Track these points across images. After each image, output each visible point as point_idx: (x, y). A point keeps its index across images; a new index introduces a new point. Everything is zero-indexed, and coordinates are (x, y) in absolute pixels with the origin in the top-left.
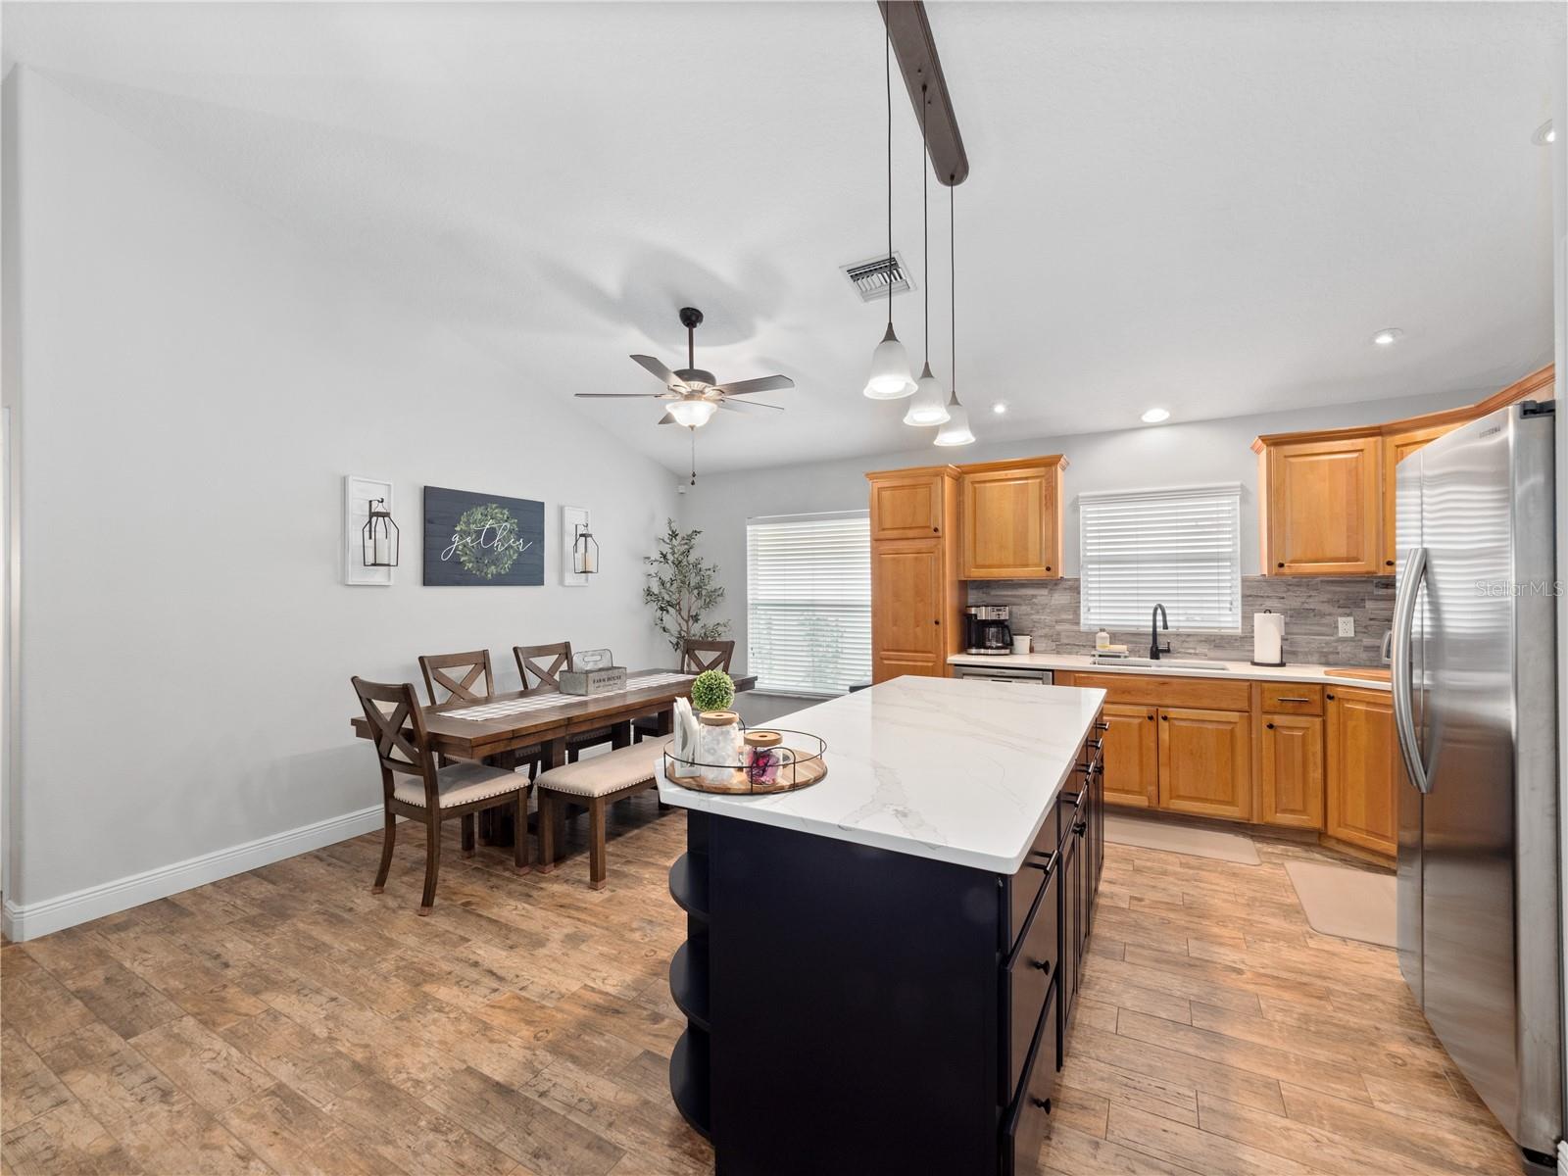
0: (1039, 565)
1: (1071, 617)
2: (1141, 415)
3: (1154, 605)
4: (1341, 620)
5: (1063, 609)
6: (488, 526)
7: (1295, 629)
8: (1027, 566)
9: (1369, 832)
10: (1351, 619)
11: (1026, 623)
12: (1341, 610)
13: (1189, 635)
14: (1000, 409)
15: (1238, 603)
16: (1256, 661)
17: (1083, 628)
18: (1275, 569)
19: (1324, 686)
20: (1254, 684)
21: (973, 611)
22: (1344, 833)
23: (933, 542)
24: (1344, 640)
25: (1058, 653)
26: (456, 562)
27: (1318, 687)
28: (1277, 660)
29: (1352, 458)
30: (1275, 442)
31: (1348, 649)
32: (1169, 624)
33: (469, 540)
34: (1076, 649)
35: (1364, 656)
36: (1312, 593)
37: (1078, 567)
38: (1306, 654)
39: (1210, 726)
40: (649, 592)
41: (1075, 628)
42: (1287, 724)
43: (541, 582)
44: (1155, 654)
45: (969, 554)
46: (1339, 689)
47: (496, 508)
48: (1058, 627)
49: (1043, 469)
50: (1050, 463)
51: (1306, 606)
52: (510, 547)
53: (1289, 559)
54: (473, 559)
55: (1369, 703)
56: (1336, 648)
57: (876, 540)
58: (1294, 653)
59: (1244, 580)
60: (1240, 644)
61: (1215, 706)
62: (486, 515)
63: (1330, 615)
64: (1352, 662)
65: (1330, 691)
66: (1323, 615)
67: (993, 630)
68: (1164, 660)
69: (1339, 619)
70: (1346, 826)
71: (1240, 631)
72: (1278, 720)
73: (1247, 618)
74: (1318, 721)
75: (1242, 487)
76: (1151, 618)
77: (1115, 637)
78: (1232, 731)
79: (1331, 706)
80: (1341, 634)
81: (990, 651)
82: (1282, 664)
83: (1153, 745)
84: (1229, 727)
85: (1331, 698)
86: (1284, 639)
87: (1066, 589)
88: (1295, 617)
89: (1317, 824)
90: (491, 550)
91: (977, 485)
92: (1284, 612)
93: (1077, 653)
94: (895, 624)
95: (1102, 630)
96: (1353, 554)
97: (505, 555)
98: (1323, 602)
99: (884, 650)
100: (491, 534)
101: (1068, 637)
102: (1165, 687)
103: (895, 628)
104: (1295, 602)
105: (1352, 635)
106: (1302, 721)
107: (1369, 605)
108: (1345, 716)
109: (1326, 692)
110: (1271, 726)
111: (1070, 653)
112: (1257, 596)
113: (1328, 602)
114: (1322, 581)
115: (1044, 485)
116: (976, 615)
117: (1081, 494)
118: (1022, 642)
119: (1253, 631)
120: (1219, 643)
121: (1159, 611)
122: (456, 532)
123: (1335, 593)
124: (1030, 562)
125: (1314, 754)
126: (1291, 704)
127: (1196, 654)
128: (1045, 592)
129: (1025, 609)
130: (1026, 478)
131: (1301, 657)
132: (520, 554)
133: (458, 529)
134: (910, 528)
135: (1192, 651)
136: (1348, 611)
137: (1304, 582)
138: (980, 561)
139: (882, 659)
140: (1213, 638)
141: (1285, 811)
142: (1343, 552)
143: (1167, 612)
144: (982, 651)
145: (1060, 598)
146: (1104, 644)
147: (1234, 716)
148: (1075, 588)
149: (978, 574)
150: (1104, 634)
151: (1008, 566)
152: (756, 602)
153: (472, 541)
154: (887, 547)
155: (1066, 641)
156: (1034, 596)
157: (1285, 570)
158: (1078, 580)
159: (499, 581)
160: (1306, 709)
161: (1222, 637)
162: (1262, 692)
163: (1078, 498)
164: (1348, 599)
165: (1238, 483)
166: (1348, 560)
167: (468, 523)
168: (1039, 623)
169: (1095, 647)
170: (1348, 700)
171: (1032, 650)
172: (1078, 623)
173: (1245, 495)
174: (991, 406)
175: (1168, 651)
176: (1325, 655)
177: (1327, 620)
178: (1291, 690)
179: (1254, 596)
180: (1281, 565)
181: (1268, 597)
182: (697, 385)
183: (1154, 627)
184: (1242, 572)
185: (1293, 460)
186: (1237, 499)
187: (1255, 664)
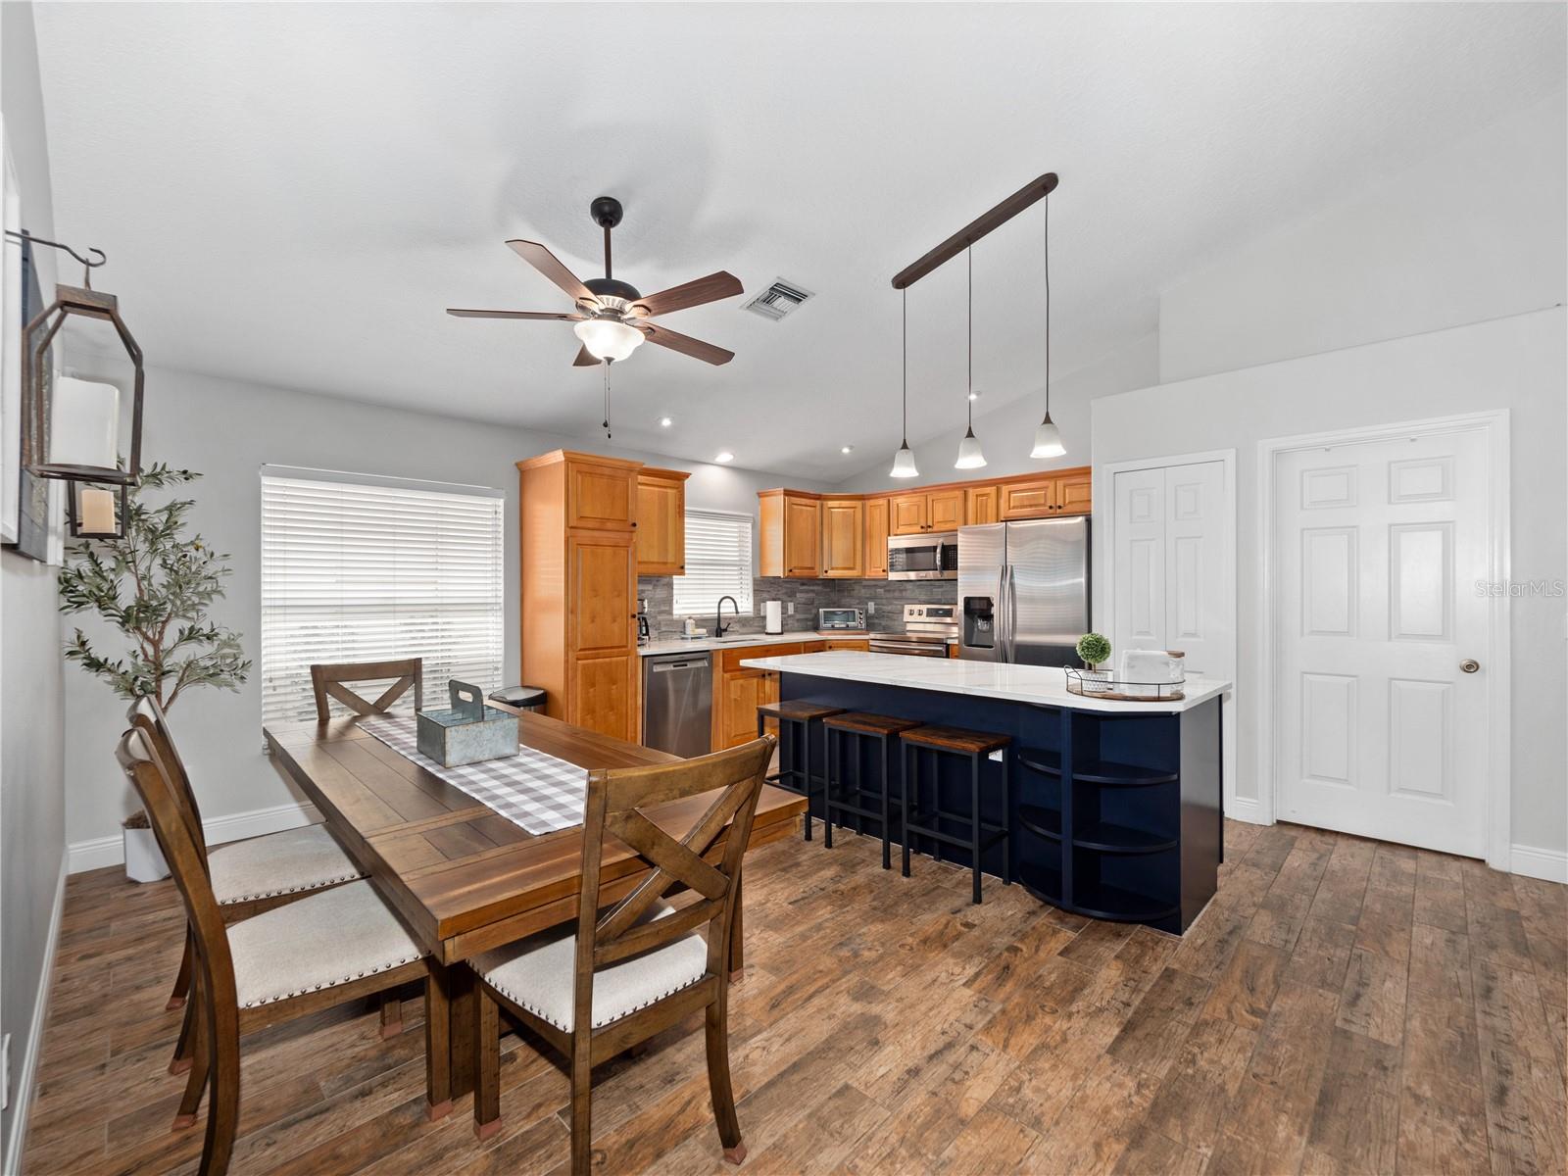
0: (675, 564)
1: (668, 608)
5: (663, 601)
8: (665, 563)
10: (792, 604)
12: (789, 599)
15: (751, 594)
16: (769, 632)
18: (787, 573)
24: (791, 617)
25: (660, 640)
28: (780, 631)
29: (813, 510)
30: (786, 493)
31: (791, 622)
32: (739, 610)
34: (672, 635)
35: (796, 625)
41: (670, 617)
44: (720, 634)
48: (659, 618)
49: (676, 482)
50: (683, 479)
53: (793, 567)
56: (787, 621)
57: (572, 527)
59: (755, 580)
60: (757, 622)
68: (722, 639)
69: (789, 603)
71: (755, 614)
73: (758, 605)
75: (754, 517)
76: (718, 606)
77: (698, 623)
80: (789, 613)
82: (782, 633)
87: (664, 585)
93: (673, 639)
94: (594, 620)
95: (690, 618)
96: (813, 565)
101: (667, 625)
104: (788, 593)
105: (793, 613)
107: (798, 595)
111: (667, 640)
112: (760, 590)
115: (680, 497)
119: (763, 613)
120: (744, 622)
121: (722, 602)
124: (669, 561)
127: (734, 631)
128: (650, 587)
130: (665, 487)
135: (733, 629)
140: (740, 620)
142: (810, 564)
145: (660, 592)
146: (691, 630)
148: (670, 584)
150: (692, 621)
151: (653, 563)
152: (273, 603)
155: (664, 629)
161: (745, 619)
165: (751, 515)
166: (811, 569)
169: (685, 632)
172: (671, 614)
173: (758, 522)
175: (726, 630)
179: (765, 587)
180: (790, 571)
181: (765, 591)
183: (719, 613)
184: (753, 575)
185: (795, 507)
186: (749, 525)
187: (767, 634)
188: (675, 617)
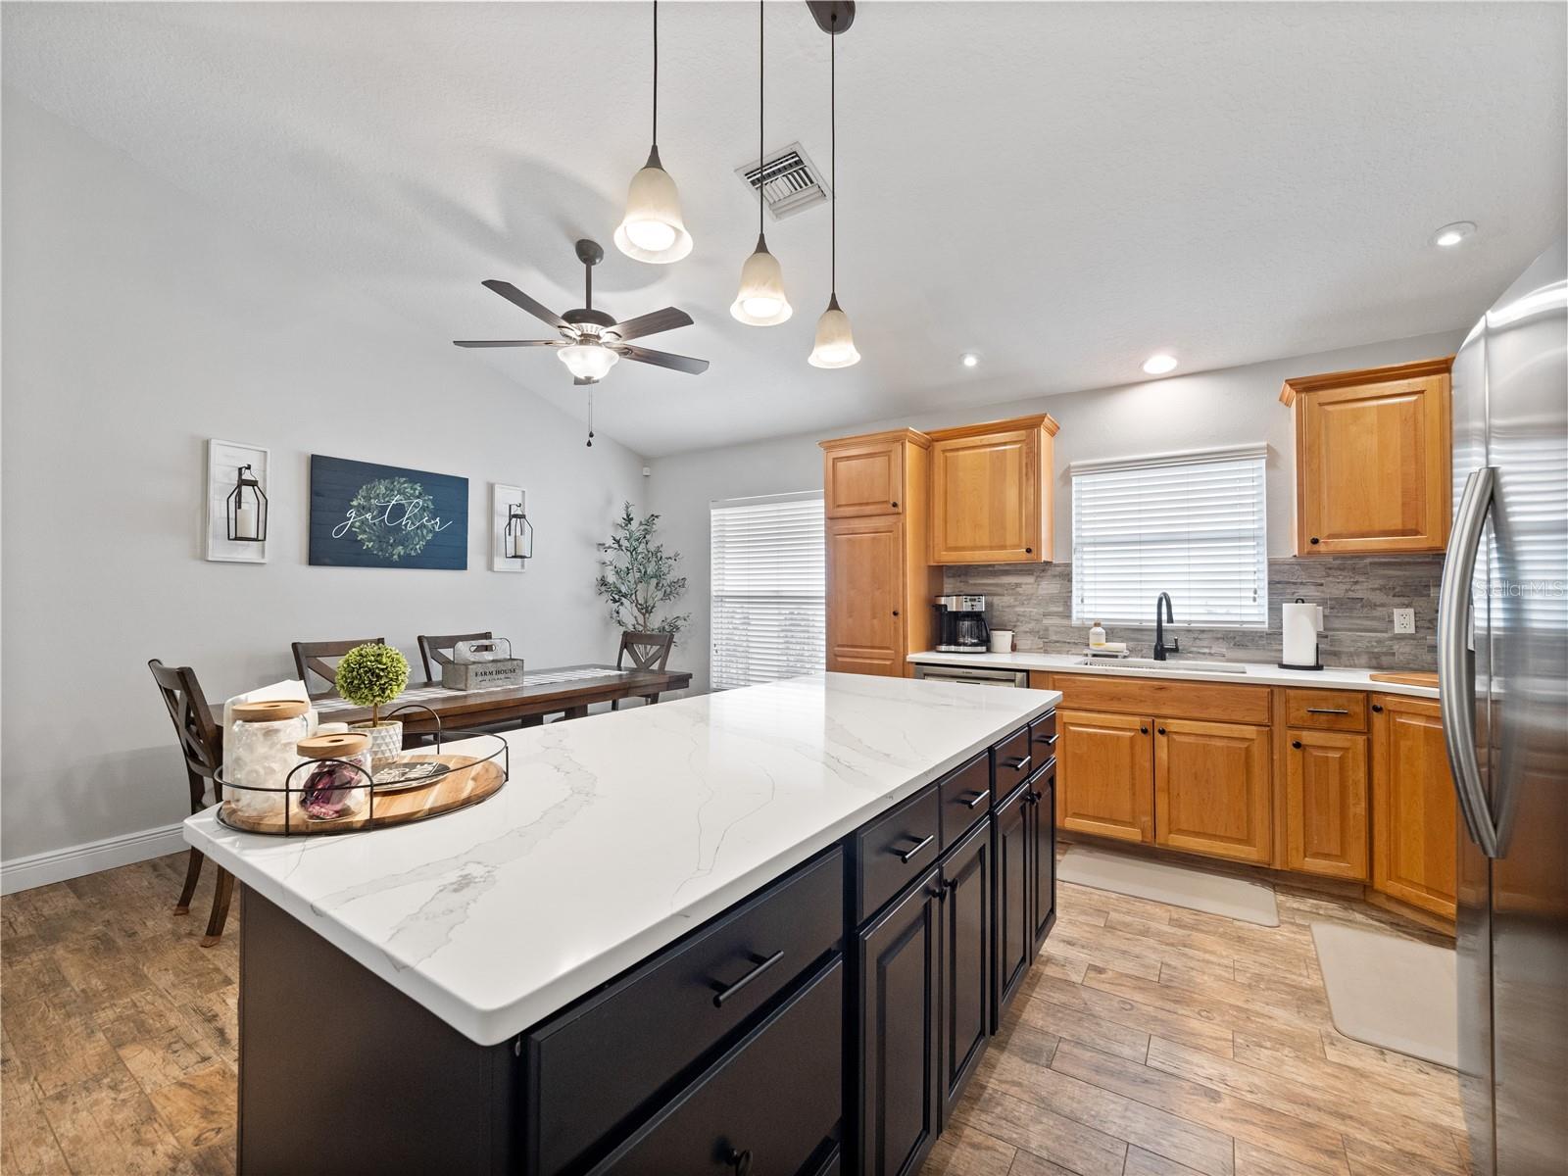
0: (1018, 546)
1: (1061, 609)
2: (1142, 364)
3: (1158, 594)
4: (1397, 612)
5: (1052, 599)
6: (394, 502)
7: (1337, 624)
8: (1003, 547)
9: (1429, 890)
10: (1411, 611)
11: (1009, 616)
12: (1397, 600)
13: (1203, 631)
14: (970, 361)
15: (1264, 593)
16: (1284, 663)
17: (1075, 622)
18: (1308, 546)
19: (1368, 694)
20: (1276, 690)
21: (943, 601)
22: (1395, 888)
23: (891, 519)
24: (1402, 638)
25: (1046, 652)
26: (351, 537)
27: (1361, 696)
28: (1311, 662)
29: (1410, 403)
30: (1307, 387)
31: (1407, 649)
32: (1175, 618)
33: (369, 516)
34: (1066, 647)
35: (1428, 658)
36: (1358, 578)
37: (1069, 549)
38: (1351, 655)
39: (1219, 743)
40: (603, 582)
41: (1065, 622)
42: (1321, 743)
43: (463, 566)
44: (1160, 653)
45: (938, 532)
46: (1389, 698)
47: (405, 482)
48: (1047, 622)
49: (1023, 432)
50: (1032, 424)
51: (1351, 595)
52: (423, 526)
53: (1326, 533)
54: (374, 538)
55: (1428, 718)
56: (1391, 647)
57: (831, 519)
58: (1336, 654)
59: (1272, 564)
60: (1265, 642)
61: (1226, 718)
62: (392, 490)
63: (1382, 605)
64: (1411, 665)
65: (1376, 701)
66: (1374, 606)
67: (966, 624)
68: (1170, 662)
69: (1395, 610)
70: (1399, 879)
71: (1267, 626)
72: (1308, 737)
73: (1275, 610)
74: (1361, 740)
75: (1269, 448)
76: (1155, 610)
77: (1112, 633)
78: (1247, 749)
79: (1378, 720)
80: (1398, 630)
81: (962, 649)
82: (1318, 667)
83: (1148, 765)
84: (1244, 745)
85: (1378, 710)
86: (1319, 635)
87: (1055, 576)
88: (1335, 609)
89: (1358, 872)
90: (398, 528)
91: (948, 454)
92: (1322, 602)
93: (1068, 652)
94: (850, 615)
95: (1097, 625)
96: (1411, 526)
97: (417, 534)
98: (1373, 590)
99: (839, 646)
100: (399, 511)
101: (1057, 633)
102: (1163, 694)
103: (850, 620)
104: (1337, 589)
105: (1412, 630)
106: (1339, 740)
107: (1434, 592)
108: (1397, 733)
109: (1369, 699)
110: (1297, 745)
111: (1059, 652)
112: (1289, 583)
113: (1380, 589)
114: (1371, 563)
115: (1024, 451)
116: (946, 606)
117: (1073, 464)
118: (1002, 639)
119: (1281, 628)
120: (1239, 640)
121: (1164, 602)
122: (352, 507)
123: (1390, 577)
124: (1008, 543)
125: (1356, 783)
126: (1323, 718)
127: (1210, 654)
128: (1030, 579)
129: (1007, 600)
130: (1004, 444)
131: (1344, 659)
132: (436, 535)
133: (355, 503)
134: (867, 504)
135: (1206, 650)
136: (1405, 600)
137: (1349, 563)
138: (951, 543)
139: (836, 655)
140: (1232, 635)
141: (1316, 855)
142: (1397, 523)
143: (1173, 602)
144: (953, 648)
145: (1048, 587)
146: (1098, 641)
147: (1250, 732)
148: (1066, 576)
149: (948, 557)
150: (1099, 630)
151: (982, 548)
152: (720, 594)
153: (373, 518)
154: (843, 526)
155: (1054, 638)
156: (1018, 585)
157: (1322, 547)
158: (1069, 565)
159: (407, 563)
160: (1344, 724)
161: (1244, 634)
162: (1287, 702)
163: (1069, 467)
164: (1406, 585)
165: (1264, 444)
166: (1404, 533)
167: (368, 498)
168: (1024, 616)
169: (1088, 645)
170: (1401, 713)
171: (1014, 648)
172: (1069, 617)
173: (1272, 457)
174: (962, 356)
175: (1176, 650)
176: (1377, 656)
177: (1379, 612)
178: (1325, 699)
179: (1282, 584)
180: (1315, 541)
181: (1302, 583)
182: (590, 328)
183: (1160, 621)
184: (1269, 552)
185: (1329, 408)
186: (1263, 463)
187: (1283, 666)
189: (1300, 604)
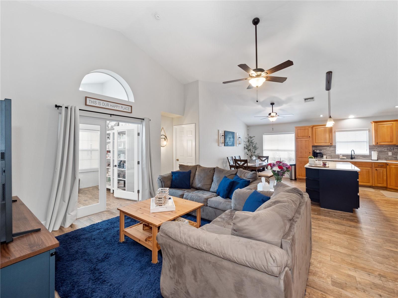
0: (329, 143)
1: (334, 152)
2: (348, 116)
3: (352, 150)
4: (389, 153)
5: (332, 151)
7: (380, 154)
8: (326, 143)
9: (395, 186)
10: (391, 152)
11: (325, 153)
13: (358, 155)
15: (368, 150)
16: (372, 159)
18: (376, 144)
19: (386, 163)
20: (373, 163)
21: (315, 151)
22: (391, 187)
23: (309, 139)
24: (390, 156)
28: (377, 159)
29: (391, 125)
30: (375, 122)
35: (394, 159)
37: (336, 143)
38: (382, 158)
39: (364, 170)
41: (335, 154)
42: (379, 169)
45: (314, 141)
48: (332, 154)
53: (379, 142)
55: (395, 166)
56: (388, 157)
57: (297, 138)
58: (380, 158)
59: (370, 146)
61: (365, 167)
63: (387, 152)
64: (392, 159)
67: (319, 154)
70: (391, 186)
71: (369, 154)
72: (377, 169)
73: (370, 152)
74: (385, 169)
75: (369, 129)
76: (351, 152)
77: (343, 156)
78: (369, 171)
79: (388, 166)
80: (389, 155)
81: (319, 158)
82: (378, 160)
84: (368, 170)
85: (388, 165)
86: (378, 156)
87: (333, 147)
88: (379, 152)
89: (385, 186)
91: (316, 129)
92: (377, 151)
94: (301, 153)
95: (341, 154)
96: (391, 141)
99: (298, 158)
101: (333, 156)
102: (356, 163)
103: (301, 154)
105: (391, 155)
106: (382, 169)
108: (390, 168)
109: (387, 164)
110: (376, 170)
111: (334, 159)
114: (385, 146)
115: (330, 129)
116: (316, 152)
117: (336, 130)
118: (325, 157)
119: (371, 155)
120: (364, 156)
121: (353, 151)
125: (385, 174)
126: (380, 166)
128: (329, 148)
129: (324, 151)
131: (381, 159)
134: (304, 136)
135: (360, 158)
137: (382, 146)
138: (316, 142)
141: (379, 184)
142: (389, 141)
144: (317, 158)
145: (332, 149)
146: (341, 157)
147: (369, 168)
148: (335, 147)
149: (316, 144)
151: (323, 143)
152: (265, 150)
154: (299, 140)
156: (326, 148)
157: (378, 144)
158: (336, 146)
160: (383, 167)
162: (374, 164)
163: (335, 131)
165: (368, 129)
166: (390, 142)
167: (228, 136)
168: (328, 153)
169: (339, 157)
170: (391, 165)
171: (326, 158)
172: (336, 153)
173: (369, 131)
174: (320, 115)
175: (354, 158)
176: (386, 159)
177: (386, 152)
178: (380, 164)
179: (371, 148)
180: (377, 143)
181: (374, 148)
183: (352, 154)
184: (369, 144)
185: (379, 125)
186: (368, 131)
188: (336, 154)
189: (374, 152)
